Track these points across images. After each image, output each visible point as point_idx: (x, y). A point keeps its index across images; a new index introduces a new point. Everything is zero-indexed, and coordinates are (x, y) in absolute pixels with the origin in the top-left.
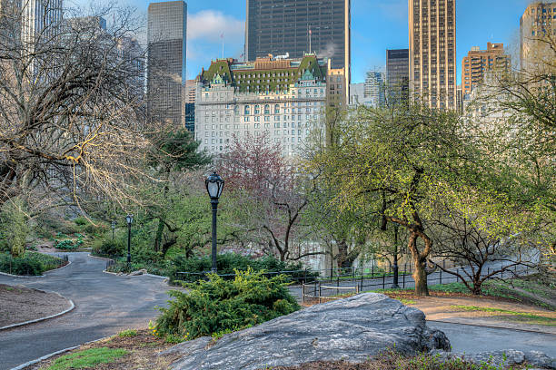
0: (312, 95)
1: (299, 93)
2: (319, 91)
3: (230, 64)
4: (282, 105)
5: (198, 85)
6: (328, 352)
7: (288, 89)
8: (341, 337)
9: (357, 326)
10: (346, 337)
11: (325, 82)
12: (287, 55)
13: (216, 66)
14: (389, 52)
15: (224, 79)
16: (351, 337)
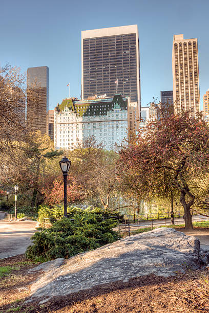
0: (119, 117)
1: (113, 116)
2: (123, 115)
3: (73, 101)
4: (103, 123)
5: (55, 113)
6: (143, 269)
7: (106, 114)
8: (149, 257)
9: (158, 249)
10: (153, 257)
11: (127, 109)
12: (105, 95)
13: (65, 102)
14: (162, 92)
15: (70, 109)
16: (156, 257)
